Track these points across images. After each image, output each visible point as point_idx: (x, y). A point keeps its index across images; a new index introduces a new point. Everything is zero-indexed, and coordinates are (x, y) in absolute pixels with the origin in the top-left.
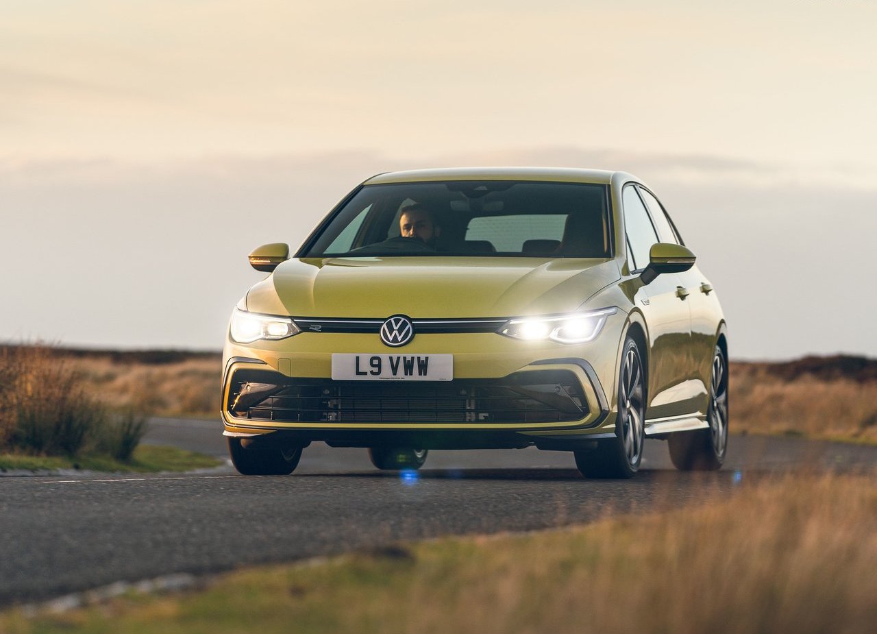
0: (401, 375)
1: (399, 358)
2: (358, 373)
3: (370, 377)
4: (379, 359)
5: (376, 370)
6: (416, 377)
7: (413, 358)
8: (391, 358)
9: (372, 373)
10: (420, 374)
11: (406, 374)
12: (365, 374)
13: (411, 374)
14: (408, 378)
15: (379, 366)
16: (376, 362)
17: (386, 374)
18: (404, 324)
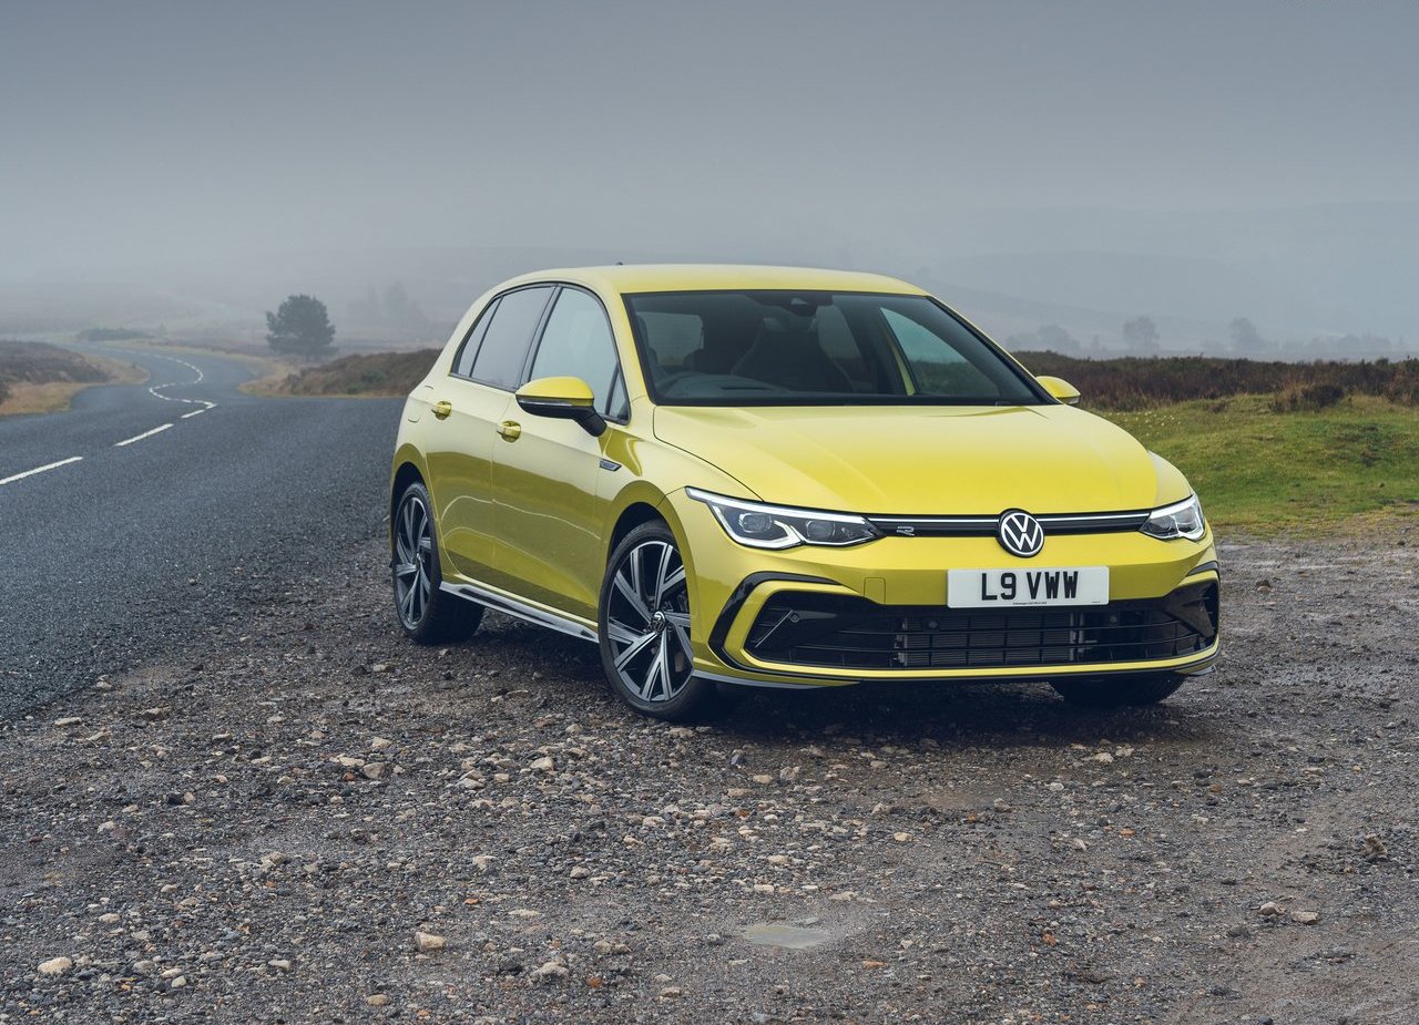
0: (1042, 599)
1: (1039, 574)
2: (985, 597)
3: (1000, 603)
4: (1012, 576)
5: (1008, 592)
6: (1061, 600)
7: (1058, 574)
8: (1029, 575)
9: (1004, 596)
10: (1067, 596)
11: (1049, 597)
12: (995, 598)
13: (1055, 597)
14: (1052, 602)
15: (1013, 586)
16: (1008, 581)
17: (1023, 598)
18: (1031, 526)
